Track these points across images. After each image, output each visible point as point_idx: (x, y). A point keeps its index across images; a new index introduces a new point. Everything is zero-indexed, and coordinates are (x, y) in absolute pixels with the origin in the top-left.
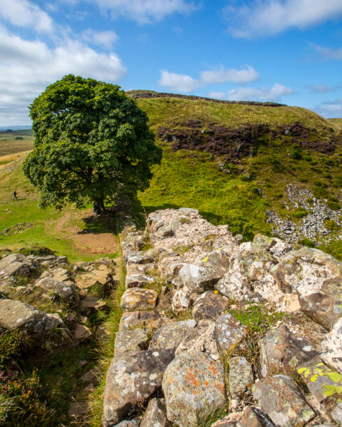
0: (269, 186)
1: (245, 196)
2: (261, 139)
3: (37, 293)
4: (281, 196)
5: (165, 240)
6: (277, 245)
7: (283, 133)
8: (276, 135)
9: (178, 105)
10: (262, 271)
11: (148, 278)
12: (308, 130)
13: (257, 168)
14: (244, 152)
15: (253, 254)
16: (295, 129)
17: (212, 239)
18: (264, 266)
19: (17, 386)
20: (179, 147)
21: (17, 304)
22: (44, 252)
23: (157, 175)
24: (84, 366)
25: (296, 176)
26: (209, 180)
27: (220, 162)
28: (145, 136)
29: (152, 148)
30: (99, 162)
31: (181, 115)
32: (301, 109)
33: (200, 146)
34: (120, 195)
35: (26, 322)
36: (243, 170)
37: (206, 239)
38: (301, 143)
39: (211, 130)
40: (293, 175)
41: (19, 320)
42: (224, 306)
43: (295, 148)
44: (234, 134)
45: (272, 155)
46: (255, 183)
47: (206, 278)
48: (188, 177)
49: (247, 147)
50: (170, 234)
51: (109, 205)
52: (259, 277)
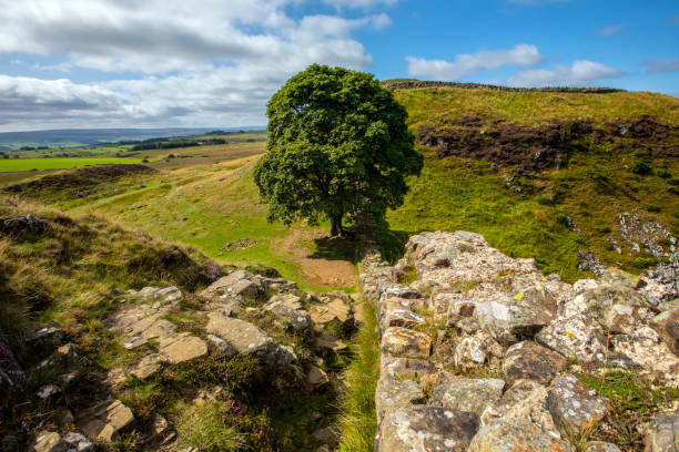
0: (586, 215)
1: (543, 227)
2: (576, 142)
3: (268, 318)
4: (607, 231)
5: (438, 271)
6: (648, 288)
7: (617, 133)
8: (604, 136)
9: (450, 97)
10: (632, 320)
11: (417, 318)
12: (667, 127)
13: (566, 186)
14: (546, 162)
15: (614, 293)
16: (640, 127)
17: (509, 276)
18: (634, 314)
19: (248, 421)
20: (447, 154)
21: (250, 327)
22: (272, 273)
23: (414, 189)
24: (318, 420)
25: (639, 201)
26: (487, 200)
27: (506, 176)
28: (401, 138)
29: (409, 153)
30: (341, 168)
31: (453, 110)
32: (654, 95)
33: (478, 152)
34: (363, 213)
35: (259, 349)
36: (542, 189)
37: (501, 275)
38: (650, 149)
39: (494, 130)
40: (634, 199)
41: (252, 346)
42: (560, 364)
43: (638, 156)
44: (531, 135)
45: (594, 166)
46: (561, 208)
47: (523, 322)
48: (457, 194)
49: (553, 154)
50: (445, 263)
51: (349, 225)
52: (627, 330)
